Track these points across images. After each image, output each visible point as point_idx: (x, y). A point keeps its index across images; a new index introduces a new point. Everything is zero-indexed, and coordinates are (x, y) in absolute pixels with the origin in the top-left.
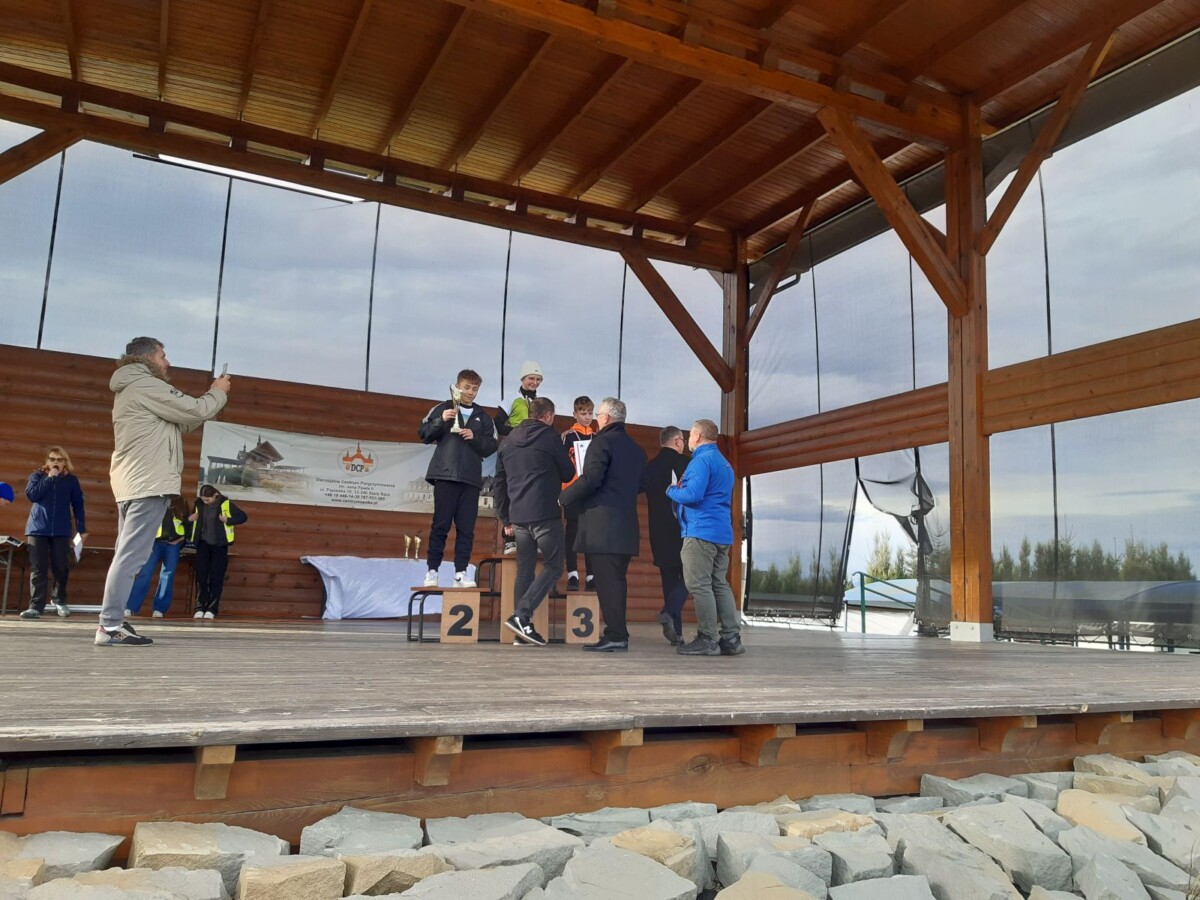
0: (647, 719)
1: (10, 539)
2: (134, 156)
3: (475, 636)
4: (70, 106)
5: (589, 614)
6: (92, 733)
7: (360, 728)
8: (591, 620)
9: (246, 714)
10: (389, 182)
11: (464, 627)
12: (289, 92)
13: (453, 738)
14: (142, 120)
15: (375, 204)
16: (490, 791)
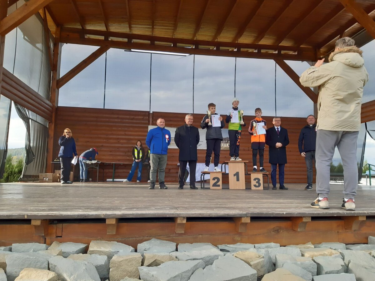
0: (251, 213)
1: (98, 161)
2: (125, 51)
3: (221, 187)
4: (106, 39)
5: (259, 180)
6: (74, 214)
7: (152, 214)
8: (260, 182)
9: (124, 209)
10: (197, 47)
11: (217, 184)
12: (165, 25)
13: (183, 218)
14: (126, 40)
15: (193, 55)
16: (200, 235)
